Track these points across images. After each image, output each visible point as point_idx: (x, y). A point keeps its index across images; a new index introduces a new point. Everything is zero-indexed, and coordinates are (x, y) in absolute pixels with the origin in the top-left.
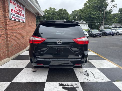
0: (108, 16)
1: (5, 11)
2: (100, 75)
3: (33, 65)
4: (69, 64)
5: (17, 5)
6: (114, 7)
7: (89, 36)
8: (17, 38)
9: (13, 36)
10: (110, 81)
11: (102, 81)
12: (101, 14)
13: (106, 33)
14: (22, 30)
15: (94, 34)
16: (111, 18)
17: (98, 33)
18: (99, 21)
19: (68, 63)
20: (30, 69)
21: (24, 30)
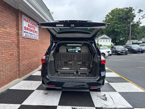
0: (136, 29)
1: (18, 29)
2: (120, 100)
3: (45, 86)
4: (84, 87)
5: (30, 22)
6: (143, 18)
7: (113, 54)
8: (29, 57)
9: (25, 55)
10: (132, 107)
11: (122, 107)
12: (127, 27)
13: (134, 50)
14: (35, 48)
15: (119, 51)
16: (140, 31)
17: (124, 49)
18: (124, 35)
19: (84, 85)
20: (42, 91)
21: (37, 48)
